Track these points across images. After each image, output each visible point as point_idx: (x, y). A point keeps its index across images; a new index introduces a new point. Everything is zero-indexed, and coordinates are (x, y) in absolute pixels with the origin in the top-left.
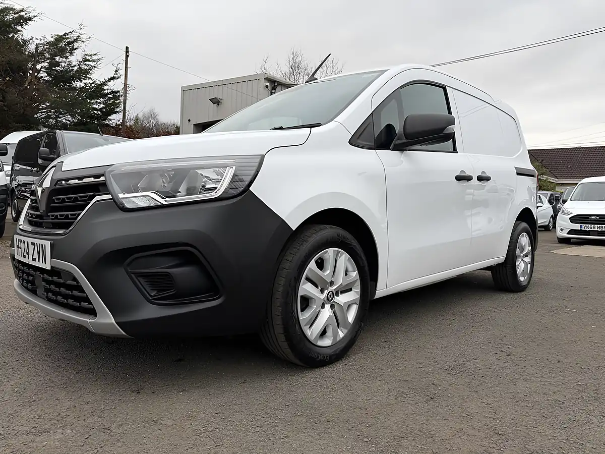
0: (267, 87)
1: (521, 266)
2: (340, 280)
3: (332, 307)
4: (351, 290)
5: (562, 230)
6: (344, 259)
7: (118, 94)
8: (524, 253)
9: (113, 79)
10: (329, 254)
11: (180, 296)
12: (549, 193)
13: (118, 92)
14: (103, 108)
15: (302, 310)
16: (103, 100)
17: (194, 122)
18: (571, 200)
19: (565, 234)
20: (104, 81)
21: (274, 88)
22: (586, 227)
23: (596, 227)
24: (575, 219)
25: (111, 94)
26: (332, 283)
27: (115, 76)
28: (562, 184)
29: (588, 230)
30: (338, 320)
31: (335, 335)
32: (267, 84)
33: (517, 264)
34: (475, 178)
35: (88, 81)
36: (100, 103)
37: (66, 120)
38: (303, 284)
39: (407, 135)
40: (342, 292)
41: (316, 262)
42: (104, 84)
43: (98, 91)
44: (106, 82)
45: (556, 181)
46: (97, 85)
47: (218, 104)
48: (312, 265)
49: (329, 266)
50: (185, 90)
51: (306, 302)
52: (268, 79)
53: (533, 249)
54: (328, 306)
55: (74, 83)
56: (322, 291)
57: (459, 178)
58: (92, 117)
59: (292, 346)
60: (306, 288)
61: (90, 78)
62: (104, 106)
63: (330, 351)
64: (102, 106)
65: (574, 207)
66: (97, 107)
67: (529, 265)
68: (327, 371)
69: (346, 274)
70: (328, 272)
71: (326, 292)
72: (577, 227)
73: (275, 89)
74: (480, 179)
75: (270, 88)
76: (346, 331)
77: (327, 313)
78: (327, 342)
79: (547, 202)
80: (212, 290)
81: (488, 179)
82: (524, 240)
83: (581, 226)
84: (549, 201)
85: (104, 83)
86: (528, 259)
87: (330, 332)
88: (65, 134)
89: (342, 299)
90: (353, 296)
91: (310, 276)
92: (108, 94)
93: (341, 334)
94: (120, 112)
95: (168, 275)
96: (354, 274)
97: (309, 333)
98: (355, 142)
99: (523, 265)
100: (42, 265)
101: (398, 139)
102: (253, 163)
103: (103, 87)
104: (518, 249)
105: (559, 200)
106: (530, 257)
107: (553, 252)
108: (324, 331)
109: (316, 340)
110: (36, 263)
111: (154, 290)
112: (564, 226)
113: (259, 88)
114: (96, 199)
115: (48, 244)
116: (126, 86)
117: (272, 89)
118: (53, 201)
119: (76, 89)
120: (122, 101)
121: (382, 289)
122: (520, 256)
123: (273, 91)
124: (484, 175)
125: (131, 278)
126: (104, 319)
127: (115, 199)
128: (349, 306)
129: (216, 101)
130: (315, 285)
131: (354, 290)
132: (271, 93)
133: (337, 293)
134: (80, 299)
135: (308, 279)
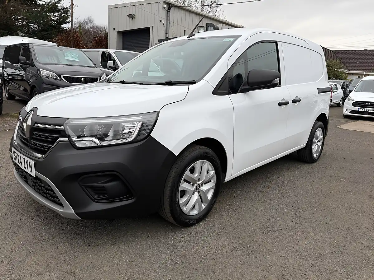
0: (165, 8)
1: (315, 148)
2: (204, 178)
3: (199, 192)
4: (210, 181)
5: (347, 110)
6: (207, 165)
7: (67, 10)
8: (318, 140)
10: (198, 164)
11: (112, 198)
12: (343, 81)
13: (67, 8)
14: (58, 19)
15: (182, 197)
16: (57, 14)
17: (117, 30)
18: (355, 91)
19: (348, 113)
21: (169, 9)
22: (361, 109)
23: (368, 110)
24: (355, 104)
25: (62, 10)
26: (199, 180)
28: (352, 74)
29: (362, 111)
30: (202, 199)
31: (200, 207)
32: (165, 6)
33: (313, 147)
34: (291, 102)
36: (56, 16)
37: (34, 27)
38: (182, 184)
39: (248, 83)
40: (205, 183)
41: (190, 170)
42: (57, 3)
43: (54, 8)
44: (59, 1)
45: (348, 72)
46: (53, 3)
47: (133, 19)
48: (188, 172)
49: (197, 170)
50: (111, 8)
51: (184, 193)
52: (165, 2)
53: (324, 137)
54: (196, 193)
56: (193, 185)
57: (280, 104)
58: (51, 26)
59: (175, 219)
60: (184, 186)
63: (197, 217)
64: (57, 18)
65: (356, 96)
66: (54, 19)
67: (321, 147)
69: (208, 173)
70: (197, 175)
71: (195, 185)
72: (356, 109)
73: (170, 9)
74: (294, 102)
75: (167, 8)
76: (206, 205)
77: (196, 197)
78: (195, 212)
79: (340, 88)
80: (129, 194)
81: (299, 101)
82: (319, 133)
83: (359, 109)
84: (342, 88)
86: (320, 144)
87: (197, 207)
89: (204, 188)
90: (212, 184)
91: (186, 179)
92: (61, 10)
93: (204, 206)
94: (69, 22)
95: (103, 187)
96: (212, 172)
97: (185, 209)
98: (216, 92)
99: (316, 147)
100: (30, 173)
101: (244, 85)
102: (153, 117)
103: (57, 5)
104: (314, 139)
105: (348, 87)
106: (322, 141)
107: (339, 126)
108: (194, 207)
109: (189, 212)
110: (26, 170)
111: (96, 194)
112: (348, 108)
113: (159, 8)
114: (60, 139)
115: (33, 163)
116: (72, 4)
117: (168, 9)
118: (33, 134)
119: (39, 6)
120: (70, 15)
121: (229, 177)
122: (315, 142)
123: (169, 11)
124: (297, 99)
125: (82, 188)
126: (68, 210)
127: (71, 141)
128: (208, 190)
129: (131, 17)
130: (189, 183)
131: (212, 181)
132: (167, 12)
133: (202, 185)
134: (54, 197)
135: (185, 180)
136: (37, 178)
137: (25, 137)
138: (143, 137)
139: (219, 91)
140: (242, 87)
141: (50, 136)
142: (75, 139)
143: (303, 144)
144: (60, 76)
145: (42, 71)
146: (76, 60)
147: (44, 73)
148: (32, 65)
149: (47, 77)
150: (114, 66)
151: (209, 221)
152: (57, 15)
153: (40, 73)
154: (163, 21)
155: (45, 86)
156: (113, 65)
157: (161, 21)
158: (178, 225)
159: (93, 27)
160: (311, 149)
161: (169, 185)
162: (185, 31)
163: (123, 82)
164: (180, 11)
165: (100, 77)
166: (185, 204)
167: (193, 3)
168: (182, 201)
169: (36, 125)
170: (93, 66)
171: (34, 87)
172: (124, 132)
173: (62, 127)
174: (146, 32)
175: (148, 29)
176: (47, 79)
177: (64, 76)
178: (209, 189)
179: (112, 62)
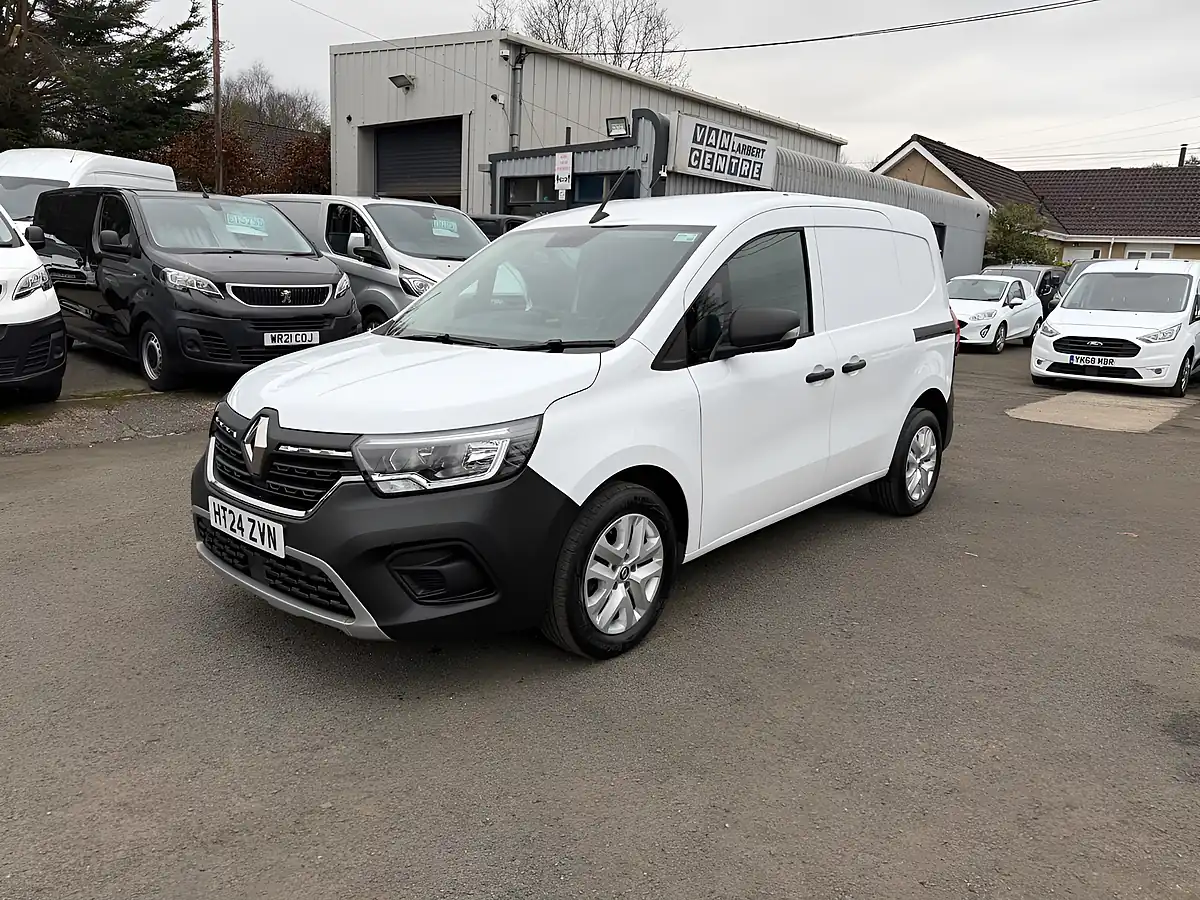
0: (506, 58)
1: (914, 477)
2: (637, 553)
3: (627, 585)
4: (651, 560)
5: (1039, 362)
6: (643, 524)
7: (201, 58)
8: (922, 457)
9: (187, 26)
10: (624, 522)
11: (455, 593)
12: (1043, 269)
13: (200, 54)
14: (172, 90)
15: (590, 594)
16: (171, 72)
17: (358, 122)
18: (1062, 305)
19: (1042, 371)
20: (169, 31)
21: (520, 60)
22: (1080, 360)
23: (1097, 361)
24: (1061, 345)
25: (185, 59)
26: (627, 557)
27: (192, 20)
28: (1077, 243)
29: (1082, 364)
30: (633, 600)
31: (630, 616)
32: (507, 52)
33: (908, 475)
34: (838, 371)
35: (136, 31)
36: (165, 79)
38: (592, 565)
39: (730, 339)
40: (640, 565)
41: (607, 536)
42: (170, 37)
43: (159, 53)
44: (174, 32)
45: (1064, 237)
46: (156, 40)
47: (408, 89)
48: (602, 540)
49: (623, 536)
50: (337, 55)
51: (594, 585)
52: (506, 42)
53: (940, 448)
54: (621, 586)
55: (107, 35)
56: (614, 568)
57: (811, 379)
59: (578, 639)
60: (595, 570)
61: (141, 24)
62: (174, 86)
63: (624, 639)
64: (169, 86)
66: (160, 87)
67: (931, 474)
68: (618, 663)
69: (645, 541)
70: (622, 545)
71: (619, 570)
72: (1065, 358)
73: (522, 62)
74: (847, 369)
75: (511, 60)
76: (643, 612)
77: (620, 593)
78: (619, 628)
79: (1033, 291)
80: (486, 586)
81: (862, 365)
82: (925, 439)
83: (1072, 358)
84: (1039, 293)
85: (169, 35)
86: (929, 465)
87: (623, 616)
88: (142, 200)
89: (639, 575)
90: (656, 566)
91: (599, 554)
92: (180, 58)
93: (638, 616)
94: (208, 98)
95: (436, 573)
96: (655, 541)
97: (599, 621)
98: (660, 363)
99: (918, 475)
100: (271, 551)
101: (723, 341)
102: (529, 430)
103: (168, 44)
104: (911, 454)
105: (1058, 286)
106: (933, 460)
107: (1010, 413)
108: (616, 616)
109: (607, 627)
110: (258, 545)
111: (420, 588)
112: (1043, 356)
113: (489, 60)
114: (343, 479)
115: (279, 529)
116: (216, 44)
117: (516, 63)
118: (275, 467)
119: (113, 47)
120: (211, 75)
121: (693, 551)
122: (914, 464)
123: (519, 66)
124: (856, 362)
125: (393, 576)
126: (365, 622)
127: (368, 481)
128: (648, 580)
129: (404, 83)
130: (606, 564)
131: (655, 560)
132: (514, 69)
133: (633, 569)
134: (329, 597)
135: (597, 558)
136: (288, 560)
137: (246, 474)
138: (511, 470)
139: (666, 360)
140: (718, 347)
141: (319, 472)
142: (375, 477)
143: (881, 468)
144: (222, 286)
145: (171, 273)
146: (257, 233)
147: (176, 277)
148: (137, 252)
149: (187, 290)
150: (368, 248)
151: (649, 648)
152: (170, 75)
153: (165, 277)
154: (501, 99)
155: (180, 315)
156: (366, 245)
157: (494, 98)
158: (583, 654)
159: (271, 97)
160: (902, 483)
161: (565, 566)
162: (568, 129)
163: (446, 339)
164: (552, 68)
165: (335, 286)
166: (596, 611)
167: (589, 32)
168: (592, 602)
169: (282, 448)
170: (309, 250)
171: (144, 317)
172: (469, 461)
173: (348, 454)
174: (448, 129)
175: (456, 121)
176: (186, 295)
177: (233, 287)
178: (648, 577)
179: (362, 235)
